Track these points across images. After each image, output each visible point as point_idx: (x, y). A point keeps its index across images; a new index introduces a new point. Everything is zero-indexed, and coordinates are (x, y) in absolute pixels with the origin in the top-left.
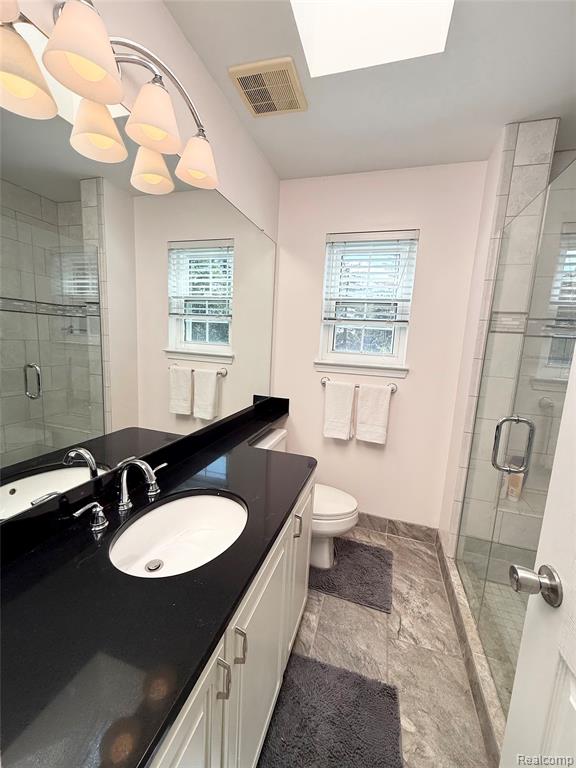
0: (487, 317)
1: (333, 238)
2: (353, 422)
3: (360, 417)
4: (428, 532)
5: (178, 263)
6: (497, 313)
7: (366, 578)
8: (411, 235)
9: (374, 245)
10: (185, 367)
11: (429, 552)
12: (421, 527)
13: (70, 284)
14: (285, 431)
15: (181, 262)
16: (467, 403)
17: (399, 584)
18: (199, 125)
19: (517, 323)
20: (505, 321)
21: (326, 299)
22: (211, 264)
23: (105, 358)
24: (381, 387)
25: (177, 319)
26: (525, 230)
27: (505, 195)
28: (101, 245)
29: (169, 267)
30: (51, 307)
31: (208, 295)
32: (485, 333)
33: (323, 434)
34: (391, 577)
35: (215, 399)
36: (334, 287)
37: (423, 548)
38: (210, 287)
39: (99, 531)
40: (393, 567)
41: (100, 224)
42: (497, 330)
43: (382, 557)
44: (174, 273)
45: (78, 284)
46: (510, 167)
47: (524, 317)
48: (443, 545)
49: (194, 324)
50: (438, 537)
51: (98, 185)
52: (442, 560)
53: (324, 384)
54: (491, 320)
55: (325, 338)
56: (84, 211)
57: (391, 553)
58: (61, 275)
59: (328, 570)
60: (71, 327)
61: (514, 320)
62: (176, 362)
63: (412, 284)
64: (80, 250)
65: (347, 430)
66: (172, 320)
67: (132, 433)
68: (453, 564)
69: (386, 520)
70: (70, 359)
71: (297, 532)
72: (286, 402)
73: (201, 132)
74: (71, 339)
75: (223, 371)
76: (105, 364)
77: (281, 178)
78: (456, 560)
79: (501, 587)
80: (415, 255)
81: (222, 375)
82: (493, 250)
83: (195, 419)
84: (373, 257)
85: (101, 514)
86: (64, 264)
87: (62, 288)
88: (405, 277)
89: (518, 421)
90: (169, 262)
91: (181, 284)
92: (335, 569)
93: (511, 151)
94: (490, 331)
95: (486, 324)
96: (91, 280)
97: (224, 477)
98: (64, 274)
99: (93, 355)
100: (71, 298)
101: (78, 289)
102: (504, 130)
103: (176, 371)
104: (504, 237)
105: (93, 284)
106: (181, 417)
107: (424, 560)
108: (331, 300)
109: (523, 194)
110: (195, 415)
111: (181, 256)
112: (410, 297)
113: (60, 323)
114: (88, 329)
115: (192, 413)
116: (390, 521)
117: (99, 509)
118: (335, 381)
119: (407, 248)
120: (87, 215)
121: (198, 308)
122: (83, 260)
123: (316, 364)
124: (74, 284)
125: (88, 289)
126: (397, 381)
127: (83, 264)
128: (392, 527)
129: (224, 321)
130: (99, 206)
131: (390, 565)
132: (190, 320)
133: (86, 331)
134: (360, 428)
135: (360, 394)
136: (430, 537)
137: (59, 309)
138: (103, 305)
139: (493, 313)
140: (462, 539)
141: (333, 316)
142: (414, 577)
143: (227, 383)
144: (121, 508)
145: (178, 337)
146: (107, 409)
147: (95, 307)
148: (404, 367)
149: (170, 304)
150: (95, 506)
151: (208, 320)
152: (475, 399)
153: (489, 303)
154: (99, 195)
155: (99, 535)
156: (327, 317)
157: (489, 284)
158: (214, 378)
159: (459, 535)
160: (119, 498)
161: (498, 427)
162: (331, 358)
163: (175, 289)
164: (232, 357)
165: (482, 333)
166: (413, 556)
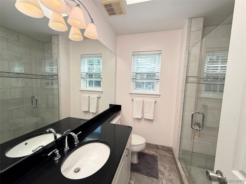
0: (185, 78)
1: (134, 53)
2: (143, 112)
3: (145, 111)
4: (169, 149)
5: (84, 61)
6: (188, 77)
7: (150, 166)
8: (159, 52)
9: (147, 55)
10: (87, 95)
11: (170, 156)
12: (166, 147)
13: (48, 69)
14: (120, 116)
15: (85, 61)
16: (180, 106)
17: (161, 168)
18: (92, 19)
19: (195, 80)
20: (191, 79)
21: (133, 73)
22: (95, 62)
23: (60, 93)
24: (152, 101)
25: (84, 80)
26: (196, 51)
27: (189, 40)
28: (59, 56)
29: (81, 63)
30: (41, 76)
31: (94, 71)
32: (185, 83)
33: (133, 117)
34: (158, 165)
35: (97, 106)
36: (135, 69)
37: (167, 154)
38: (95, 69)
39: (57, 160)
40: (158, 161)
41: (58, 50)
42: (189, 82)
43: (154, 158)
44: (82, 65)
45: (51, 69)
46: (190, 31)
47: (197, 78)
48: (174, 153)
49: (89, 81)
50: (172, 150)
51: (58, 38)
52: (174, 158)
53: (133, 100)
54: (186, 79)
55: (133, 85)
56: (53, 45)
57: (157, 157)
58: (45, 66)
59: (136, 164)
60: (48, 83)
61: (194, 79)
62: (84, 93)
63: (160, 67)
64: (51, 57)
65: (141, 115)
66: (82, 80)
67: (69, 120)
68: (178, 160)
69: (154, 145)
70: (48, 93)
71: (127, 154)
72: (120, 106)
73: (92, 22)
74: (48, 87)
75: (99, 96)
76: (60, 95)
77: (117, 35)
78: (179, 159)
79: (195, 167)
80: (160, 58)
81: (99, 98)
82: (186, 57)
83: (90, 112)
84: (147, 59)
85: (58, 154)
86: (46, 62)
87: (45, 70)
88: (158, 65)
89: (199, 113)
90: (81, 61)
91: (85, 68)
92: (139, 163)
93: (190, 27)
94: (186, 83)
95: (185, 80)
96: (55, 67)
97: (100, 132)
98: (46, 65)
99: (55, 92)
100: (48, 73)
101: (51, 70)
102: (187, 21)
103: (84, 97)
104: (189, 53)
105: (56, 68)
106: (86, 112)
107: (168, 159)
108: (134, 73)
109: (194, 40)
110: (90, 111)
111: (85, 59)
112: (160, 72)
113: (44, 81)
114: (54, 83)
115: (89, 110)
116: (156, 145)
117: (57, 152)
118: (136, 99)
119: (158, 56)
120: (54, 47)
121: (91, 76)
122: (53, 61)
123: (130, 93)
124: (49, 69)
125: (54, 70)
126: (157, 99)
127: (53, 62)
128: (157, 147)
129: (99, 80)
130: (58, 44)
131: (157, 161)
132: (88, 80)
133: (53, 84)
134: (145, 114)
135: (145, 103)
136: (169, 150)
137: (44, 77)
138: (59, 76)
139: (187, 77)
140: (181, 152)
141: (135, 78)
142: (165, 165)
143: (101, 100)
144: (65, 150)
145: (84, 85)
146: (60, 110)
147: (56, 77)
148: (158, 94)
149: (81, 75)
150: (56, 151)
151: (94, 80)
152: (183, 104)
153: (185, 74)
154: (58, 40)
155: (57, 161)
156: (133, 78)
157: (185, 67)
158: (96, 99)
159: (180, 150)
160: (65, 146)
161: (192, 115)
162: (135, 92)
163: (83, 70)
164: (102, 92)
165: (184, 83)
166: (164, 157)
